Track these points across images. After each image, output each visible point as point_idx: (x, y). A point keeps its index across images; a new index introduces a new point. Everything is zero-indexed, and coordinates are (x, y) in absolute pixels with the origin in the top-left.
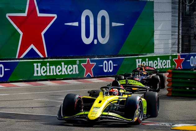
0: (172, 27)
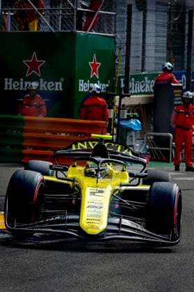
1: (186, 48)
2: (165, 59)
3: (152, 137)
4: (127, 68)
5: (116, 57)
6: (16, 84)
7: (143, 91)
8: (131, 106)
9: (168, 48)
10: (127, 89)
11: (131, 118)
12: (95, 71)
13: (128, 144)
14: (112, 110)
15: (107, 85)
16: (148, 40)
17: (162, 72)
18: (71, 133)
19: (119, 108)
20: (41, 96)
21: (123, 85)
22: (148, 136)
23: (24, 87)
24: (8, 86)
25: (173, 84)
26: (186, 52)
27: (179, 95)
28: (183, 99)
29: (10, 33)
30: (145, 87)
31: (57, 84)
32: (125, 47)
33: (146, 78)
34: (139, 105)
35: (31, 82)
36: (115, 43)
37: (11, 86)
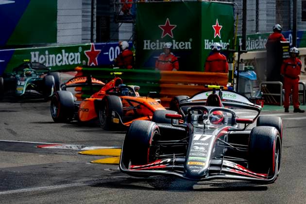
0: (83, 4)
1: (292, 12)
2: (275, 22)
3: (266, 86)
4: (244, 30)
5: (235, 21)
6: (153, 45)
7: (257, 48)
8: (248, 60)
9: (277, 13)
10: (244, 47)
11: (248, 70)
12: (217, 32)
13: (246, 91)
14: (232, 64)
15: (228, 44)
16: (260, 7)
17: (273, 32)
18: (199, 84)
19: (238, 62)
20: (174, 54)
21: (241, 44)
22: (262, 84)
23: (159, 47)
24: (147, 46)
25: (281, 42)
26: (292, 15)
27: (287, 50)
28: (291, 54)
29: (147, 3)
30: (259, 45)
31: (186, 43)
32: (242, 12)
33: (260, 37)
34: (254, 60)
35: (166, 42)
36: (234, 9)
37: (149, 46)
